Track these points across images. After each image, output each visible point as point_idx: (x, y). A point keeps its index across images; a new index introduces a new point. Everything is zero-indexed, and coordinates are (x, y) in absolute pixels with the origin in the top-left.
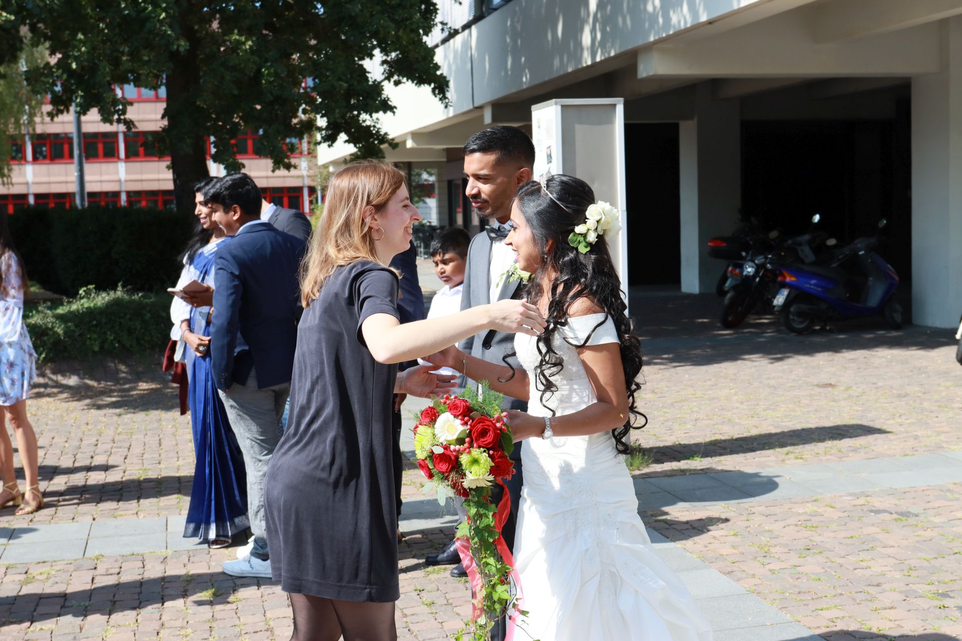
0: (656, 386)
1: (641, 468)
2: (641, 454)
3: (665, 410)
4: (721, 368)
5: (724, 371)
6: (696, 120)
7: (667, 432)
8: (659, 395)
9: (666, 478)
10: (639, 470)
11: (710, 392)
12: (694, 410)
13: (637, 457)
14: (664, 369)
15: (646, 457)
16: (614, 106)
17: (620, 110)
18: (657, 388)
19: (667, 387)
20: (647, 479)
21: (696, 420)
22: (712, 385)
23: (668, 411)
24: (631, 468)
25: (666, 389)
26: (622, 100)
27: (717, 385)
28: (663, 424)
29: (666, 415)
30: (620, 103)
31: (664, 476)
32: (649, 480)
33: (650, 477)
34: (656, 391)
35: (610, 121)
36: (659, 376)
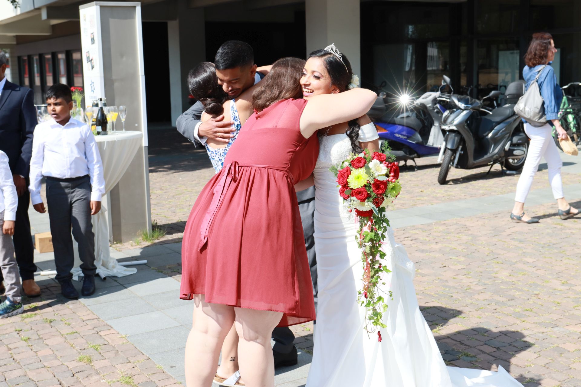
0: (163, 186)
1: (159, 238)
2: (158, 230)
3: (170, 200)
4: (201, 173)
5: (203, 175)
6: (178, 20)
7: (172, 214)
8: (165, 191)
9: (175, 243)
10: (158, 239)
11: (196, 188)
12: (188, 199)
13: (156, 231)
14: (167, 174)
15: (162, 231)
16: (135, 7)
17: (138, 10)
18: (163, 187)
19: (169, 185)
20: (163, 245)
21: (189, 206)
22: (197, 184)
23: (172, 201)
24: (153, 238)
25: (169, 187)
26: (139, 3)
27: (199, 183)
28: (169, 209)
29: (171, 203)
30: (138, 6)
31: (174, 243)
32: (165, 245)
33: (166, 244)
34: (163, 188)
35: (133, 17)
36: (163, 179)
